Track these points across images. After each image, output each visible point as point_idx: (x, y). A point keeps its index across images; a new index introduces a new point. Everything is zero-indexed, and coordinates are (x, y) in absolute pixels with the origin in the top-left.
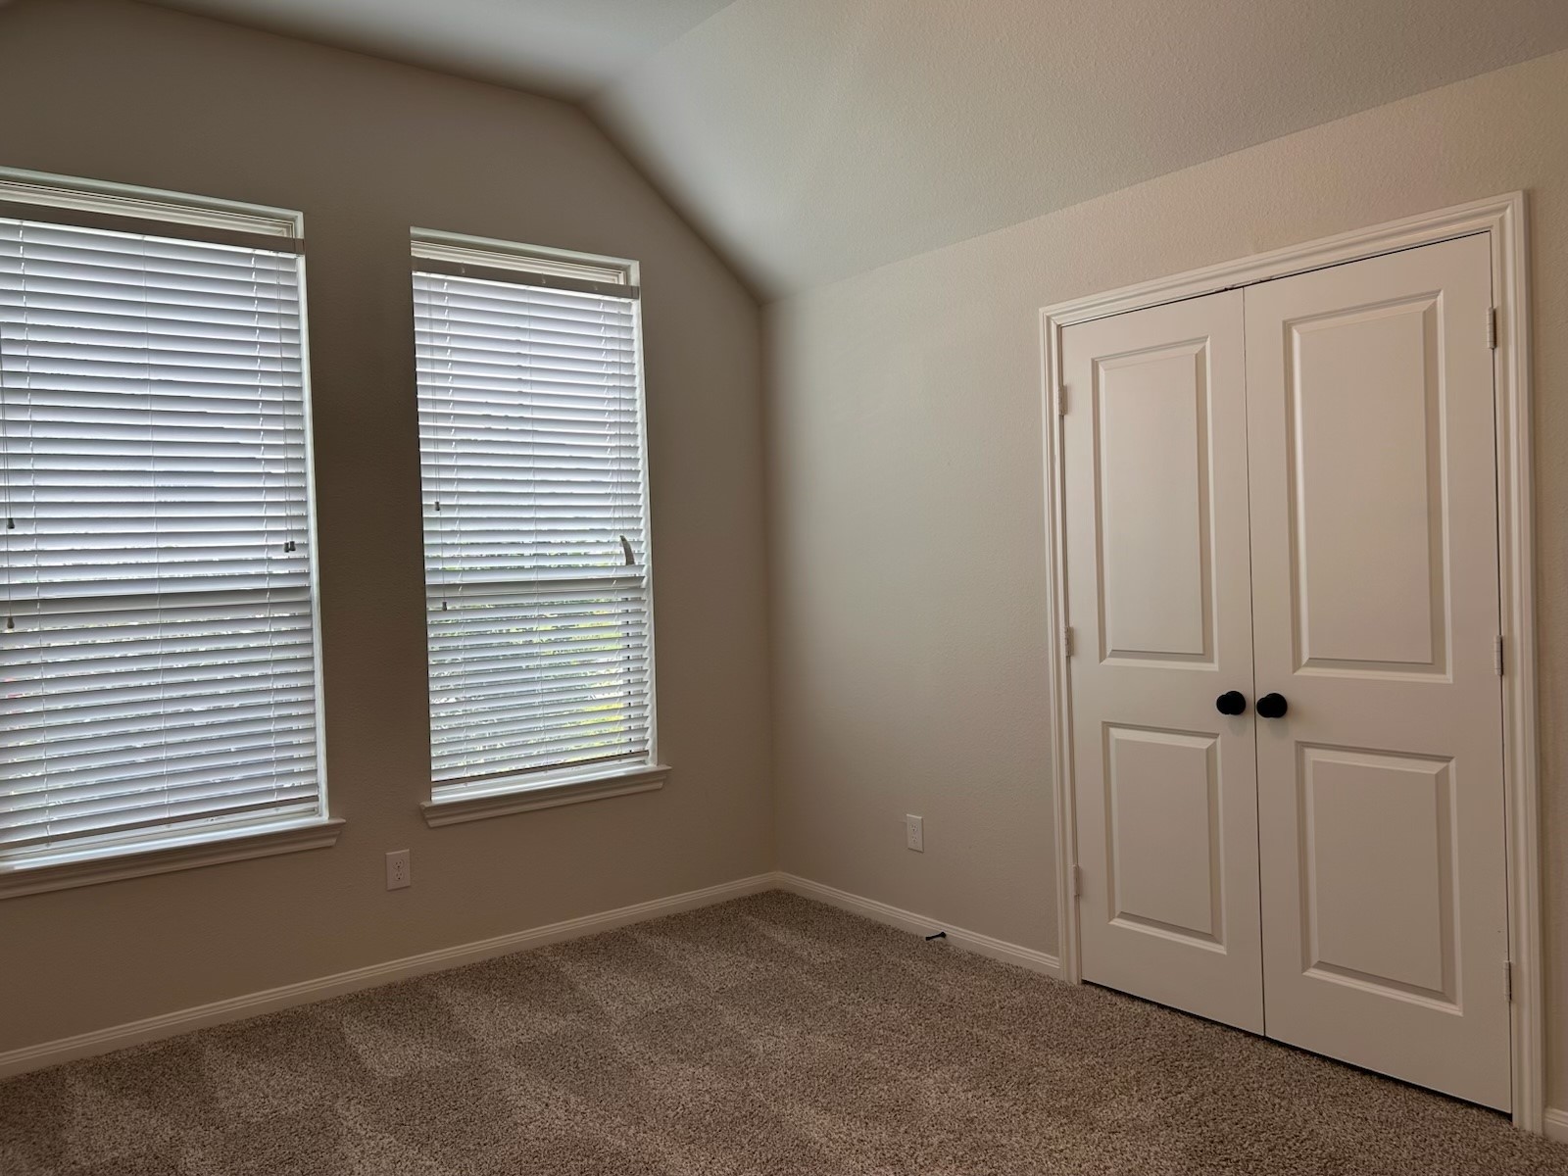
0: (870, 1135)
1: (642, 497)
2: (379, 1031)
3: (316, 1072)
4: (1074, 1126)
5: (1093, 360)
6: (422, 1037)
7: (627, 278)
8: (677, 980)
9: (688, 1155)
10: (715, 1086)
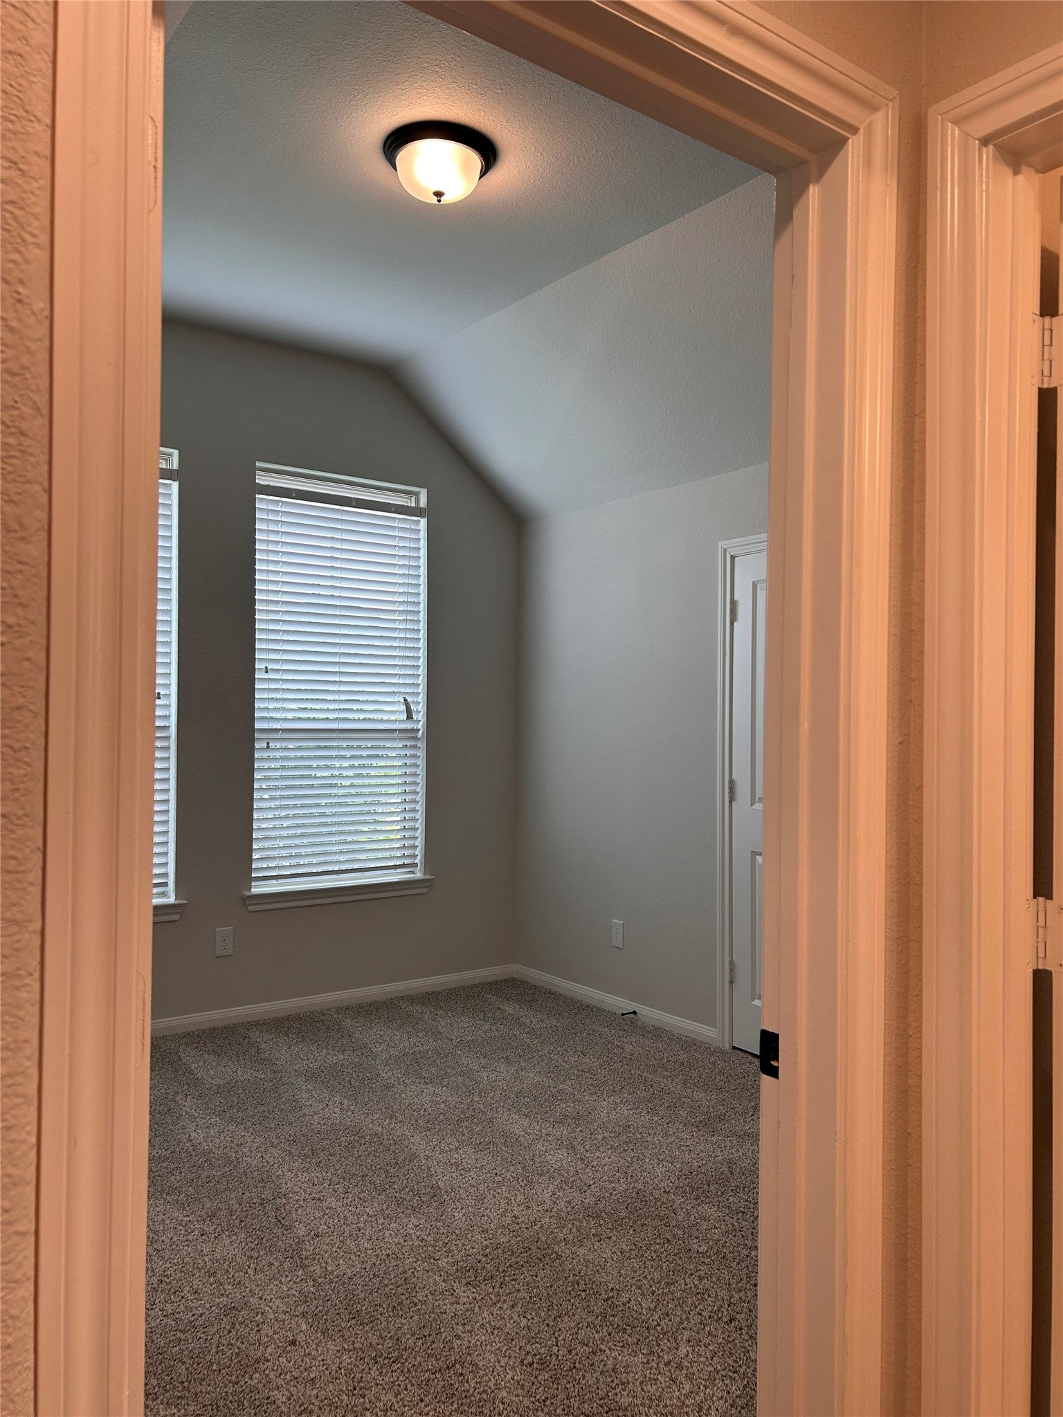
0: (555, 1132)
1: (421, 659)
2: (206, 1056)
3: (162, 1078)
4: (701, 1133)
5: (753, 582)
6: (238, 1061)
7: (417, 501)
8: (429, 1034)
9: (425, 1137)
10: (449, 1099)
